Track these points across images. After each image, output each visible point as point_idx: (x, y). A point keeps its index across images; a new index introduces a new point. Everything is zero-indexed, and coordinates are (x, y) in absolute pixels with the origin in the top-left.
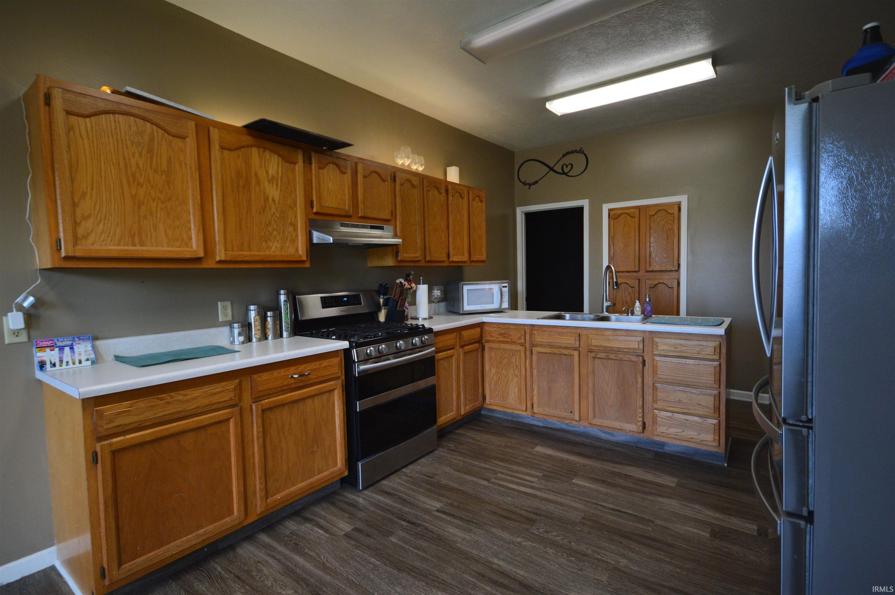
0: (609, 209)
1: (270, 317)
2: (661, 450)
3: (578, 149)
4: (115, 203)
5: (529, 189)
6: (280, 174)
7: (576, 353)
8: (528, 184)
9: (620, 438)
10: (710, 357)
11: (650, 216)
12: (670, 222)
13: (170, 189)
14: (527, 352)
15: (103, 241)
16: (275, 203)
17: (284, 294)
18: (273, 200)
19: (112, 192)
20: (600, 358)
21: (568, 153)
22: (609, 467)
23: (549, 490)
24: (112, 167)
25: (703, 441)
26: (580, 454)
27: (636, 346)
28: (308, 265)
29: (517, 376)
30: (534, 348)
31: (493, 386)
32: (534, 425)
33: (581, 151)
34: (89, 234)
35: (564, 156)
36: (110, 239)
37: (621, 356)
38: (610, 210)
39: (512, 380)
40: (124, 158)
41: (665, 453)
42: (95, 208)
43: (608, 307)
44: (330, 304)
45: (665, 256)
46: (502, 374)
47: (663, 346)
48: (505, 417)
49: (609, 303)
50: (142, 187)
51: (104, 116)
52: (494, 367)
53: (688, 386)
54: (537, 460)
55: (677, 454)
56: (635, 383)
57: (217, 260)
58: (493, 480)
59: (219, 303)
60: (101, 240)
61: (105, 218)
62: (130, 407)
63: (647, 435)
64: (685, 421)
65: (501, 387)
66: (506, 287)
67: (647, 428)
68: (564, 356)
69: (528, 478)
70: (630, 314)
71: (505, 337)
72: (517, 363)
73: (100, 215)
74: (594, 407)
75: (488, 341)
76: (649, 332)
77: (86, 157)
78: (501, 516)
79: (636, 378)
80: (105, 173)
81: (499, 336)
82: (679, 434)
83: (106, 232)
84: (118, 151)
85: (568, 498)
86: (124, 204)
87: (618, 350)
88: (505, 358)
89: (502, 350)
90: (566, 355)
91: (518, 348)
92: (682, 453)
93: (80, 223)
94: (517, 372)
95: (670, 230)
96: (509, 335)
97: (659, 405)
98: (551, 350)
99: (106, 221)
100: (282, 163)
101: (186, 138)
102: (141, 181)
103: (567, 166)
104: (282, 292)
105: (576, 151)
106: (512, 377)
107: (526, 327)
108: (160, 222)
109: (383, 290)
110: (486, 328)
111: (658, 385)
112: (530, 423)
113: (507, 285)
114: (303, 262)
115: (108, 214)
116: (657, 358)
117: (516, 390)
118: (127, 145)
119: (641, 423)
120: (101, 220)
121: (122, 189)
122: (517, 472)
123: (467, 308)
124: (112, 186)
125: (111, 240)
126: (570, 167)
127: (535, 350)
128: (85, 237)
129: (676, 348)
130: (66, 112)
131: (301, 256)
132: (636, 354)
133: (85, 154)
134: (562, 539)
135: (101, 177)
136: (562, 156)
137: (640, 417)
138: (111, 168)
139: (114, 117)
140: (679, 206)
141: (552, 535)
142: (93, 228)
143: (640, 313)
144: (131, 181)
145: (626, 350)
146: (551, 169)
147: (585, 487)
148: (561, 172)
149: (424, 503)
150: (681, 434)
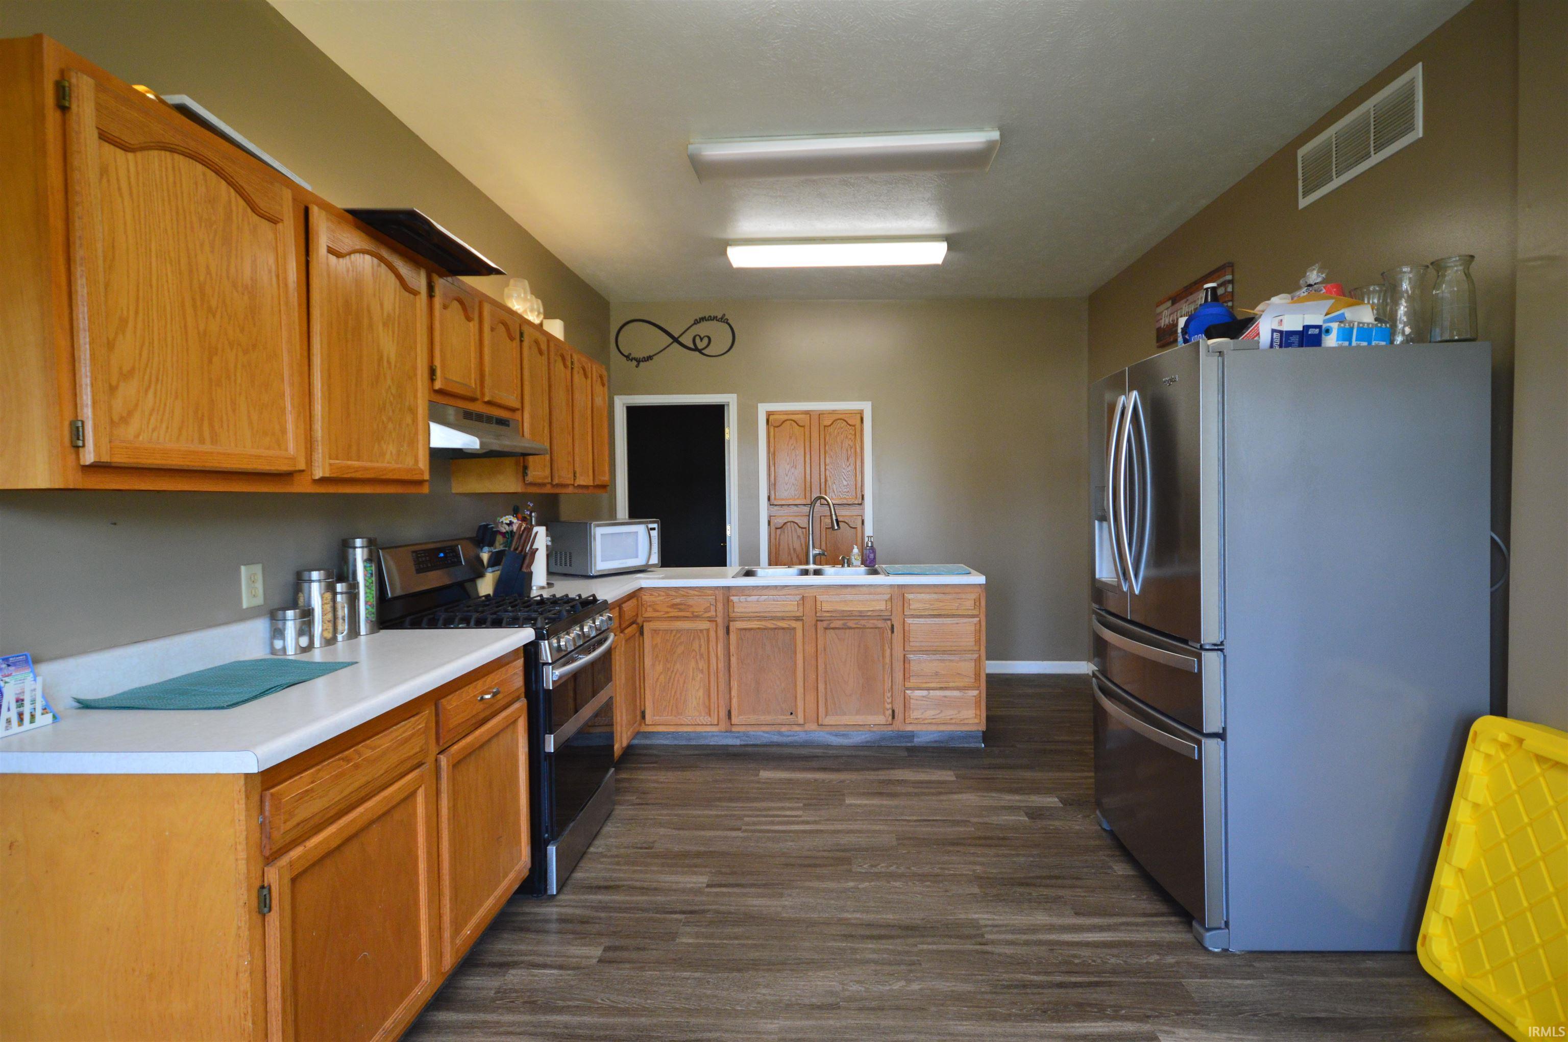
0: (767, 412)
1: (341, 593)
2: (909, 745)
3: (719, 317)
4: (173, 346)
5: (637, 367)
6: (397, 313)
7: (798, 625)
8: (635, 359)
9: (857, 738)
10: (970, 613)
11: (825, 426)
12: (850, 436)
13: (254, 324)
14: (718, 629)
15: (153, 430)
16: (390, 368)
17: (362, 547)
18: (389, 362)
19: (169, 321)
20: (833, 628)
21: (703, 319)
22: (871, 776)
23: (828, 820)
24: (168, 265)
25: (964, 719)
26: (824, 769)
27: (883, 607)
28: (426, 489)
29: (702, 672)
30: (731, 623)
31: (657, 693)
32: (727, 746)
33: (723, 320)
34: (130, 413)
35: (697, 322)
36: (164, 426)
37: (863, 622)
38: (769, 414)
39: (693, 679)
40: (188, 249)
41: (915, 747)
42: (140, 355)
43: (815, 556)
44: (429, 565)
45: (845, 483)
46: (675, 671)
47: (917, 601)
48: (676, 742)
49: (817, 551)
50: (214, 316)
51: (156, 153)
52: (660, 661)
53: (944, 652)
54: (778, 789)
55: (929, 745)
56: (881, 658)
57: (317, 477)
58: (744, 828)
59: (243, 568)
60: (151, 427)
61: (157, 380)
62: (313, 782)
63: (898, 725)
64: (944, 699)
65: (673, 692)
66: (654, 529)
67: (896, 717)
68: (781, 631)
69: (788, 813)
70: (846, 565)
71: (680, 610)
72: (703, 649)
73: (148, 370)
74: (826, 699)
75: (649, 620)
76: (898, 586)
77: (127, 237)
78: (801, 866)
79: (883, 651)
80: (158, 280)
81: (669, 610)
82: (937, 717)
83: (158, 410)
84: (178, 233)
85: (859, 822)
86: (187, 350)
87: (857, 614)
88: (681, 643)
89: (674, 633)
90: (783, 629)
91: (705, 625)
92: (936, 742)
93: (117, 387)
94: (702, 664)
95: (851, 448)
96: (688, 605)
97: (913, 682)
98: (759, 623)
99: (159, 387)
100: (400, 292)
101: (278, 222)
102: (214, 303)
103: (701, 339)
104: (358, 542)
105: (715, 318)
106: (693, 673)
107: (717, 592)
108: (240, 394)
109: (485, 536)
110: (646, 598)
111: (911, 656)
112: (720, 743)
113: (655, 526)
114: (420, 483)
115: (161, 369)
116: (909, 621)
117: (701, 693)
118: (191, 222)
119: (890, 711)
120: (150, 381)
121: (185, 318)
122: (770, 809)
123: (601, 565)
124: (168, 308)
125: (167, 428)
126: (706, 341)
127: (735, 626)
128: (125, 420)
129: (931, 605)
130: (99, 134)
131: (422, 473)
132: (882, 618)
133: (125, 232)
134: (897, 868)
135: (151, 286)
136: (693, 322)
137: (888, 704)
138: (166, 269)
139: (173, 159)
140: (861, 414)
141: (882, 867)
142: (138, 400)
143: (859, 563)
144: (199, 303)
145: (869, 614)
146: (676, 340)
147: (866, 805)
148: (692, 346)
149: (676, 883)
150: (940, 715)
